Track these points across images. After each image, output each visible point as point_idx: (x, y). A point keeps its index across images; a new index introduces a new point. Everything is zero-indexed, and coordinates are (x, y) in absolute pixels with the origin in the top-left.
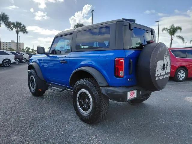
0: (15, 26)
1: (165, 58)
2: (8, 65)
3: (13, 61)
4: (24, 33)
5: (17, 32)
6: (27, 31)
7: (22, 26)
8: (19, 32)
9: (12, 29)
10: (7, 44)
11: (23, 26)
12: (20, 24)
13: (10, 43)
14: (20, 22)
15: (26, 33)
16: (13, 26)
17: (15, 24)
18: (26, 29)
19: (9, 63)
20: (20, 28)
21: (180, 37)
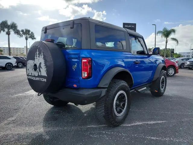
0: (24, 33)
1: (36, 57)
2: (10, 68)
3: (14, 64)
4: (33, 39)
5: (27, 39)
6: (35, 37)
7: (30, 33)
8: (28, 39)
9: (21, 36)
10: (18, 49)
11: (32, 33)
12: (29, 31)
13: (23, 48)
14: (28, 29)
15: (34, 39)
16: (23, 33)
17: (25, 31)
18: (34, 36)
19: (11, 66)
20: (29, 35)
21: (174, 39)
